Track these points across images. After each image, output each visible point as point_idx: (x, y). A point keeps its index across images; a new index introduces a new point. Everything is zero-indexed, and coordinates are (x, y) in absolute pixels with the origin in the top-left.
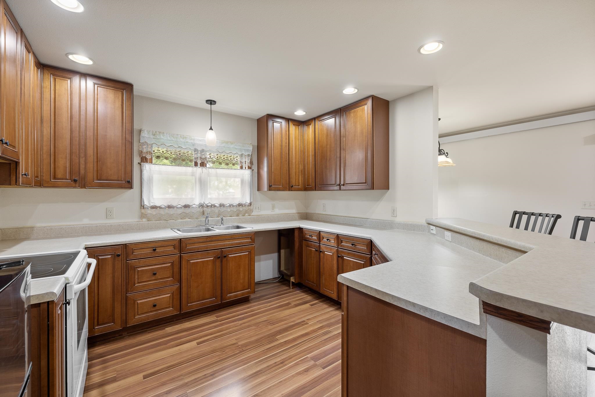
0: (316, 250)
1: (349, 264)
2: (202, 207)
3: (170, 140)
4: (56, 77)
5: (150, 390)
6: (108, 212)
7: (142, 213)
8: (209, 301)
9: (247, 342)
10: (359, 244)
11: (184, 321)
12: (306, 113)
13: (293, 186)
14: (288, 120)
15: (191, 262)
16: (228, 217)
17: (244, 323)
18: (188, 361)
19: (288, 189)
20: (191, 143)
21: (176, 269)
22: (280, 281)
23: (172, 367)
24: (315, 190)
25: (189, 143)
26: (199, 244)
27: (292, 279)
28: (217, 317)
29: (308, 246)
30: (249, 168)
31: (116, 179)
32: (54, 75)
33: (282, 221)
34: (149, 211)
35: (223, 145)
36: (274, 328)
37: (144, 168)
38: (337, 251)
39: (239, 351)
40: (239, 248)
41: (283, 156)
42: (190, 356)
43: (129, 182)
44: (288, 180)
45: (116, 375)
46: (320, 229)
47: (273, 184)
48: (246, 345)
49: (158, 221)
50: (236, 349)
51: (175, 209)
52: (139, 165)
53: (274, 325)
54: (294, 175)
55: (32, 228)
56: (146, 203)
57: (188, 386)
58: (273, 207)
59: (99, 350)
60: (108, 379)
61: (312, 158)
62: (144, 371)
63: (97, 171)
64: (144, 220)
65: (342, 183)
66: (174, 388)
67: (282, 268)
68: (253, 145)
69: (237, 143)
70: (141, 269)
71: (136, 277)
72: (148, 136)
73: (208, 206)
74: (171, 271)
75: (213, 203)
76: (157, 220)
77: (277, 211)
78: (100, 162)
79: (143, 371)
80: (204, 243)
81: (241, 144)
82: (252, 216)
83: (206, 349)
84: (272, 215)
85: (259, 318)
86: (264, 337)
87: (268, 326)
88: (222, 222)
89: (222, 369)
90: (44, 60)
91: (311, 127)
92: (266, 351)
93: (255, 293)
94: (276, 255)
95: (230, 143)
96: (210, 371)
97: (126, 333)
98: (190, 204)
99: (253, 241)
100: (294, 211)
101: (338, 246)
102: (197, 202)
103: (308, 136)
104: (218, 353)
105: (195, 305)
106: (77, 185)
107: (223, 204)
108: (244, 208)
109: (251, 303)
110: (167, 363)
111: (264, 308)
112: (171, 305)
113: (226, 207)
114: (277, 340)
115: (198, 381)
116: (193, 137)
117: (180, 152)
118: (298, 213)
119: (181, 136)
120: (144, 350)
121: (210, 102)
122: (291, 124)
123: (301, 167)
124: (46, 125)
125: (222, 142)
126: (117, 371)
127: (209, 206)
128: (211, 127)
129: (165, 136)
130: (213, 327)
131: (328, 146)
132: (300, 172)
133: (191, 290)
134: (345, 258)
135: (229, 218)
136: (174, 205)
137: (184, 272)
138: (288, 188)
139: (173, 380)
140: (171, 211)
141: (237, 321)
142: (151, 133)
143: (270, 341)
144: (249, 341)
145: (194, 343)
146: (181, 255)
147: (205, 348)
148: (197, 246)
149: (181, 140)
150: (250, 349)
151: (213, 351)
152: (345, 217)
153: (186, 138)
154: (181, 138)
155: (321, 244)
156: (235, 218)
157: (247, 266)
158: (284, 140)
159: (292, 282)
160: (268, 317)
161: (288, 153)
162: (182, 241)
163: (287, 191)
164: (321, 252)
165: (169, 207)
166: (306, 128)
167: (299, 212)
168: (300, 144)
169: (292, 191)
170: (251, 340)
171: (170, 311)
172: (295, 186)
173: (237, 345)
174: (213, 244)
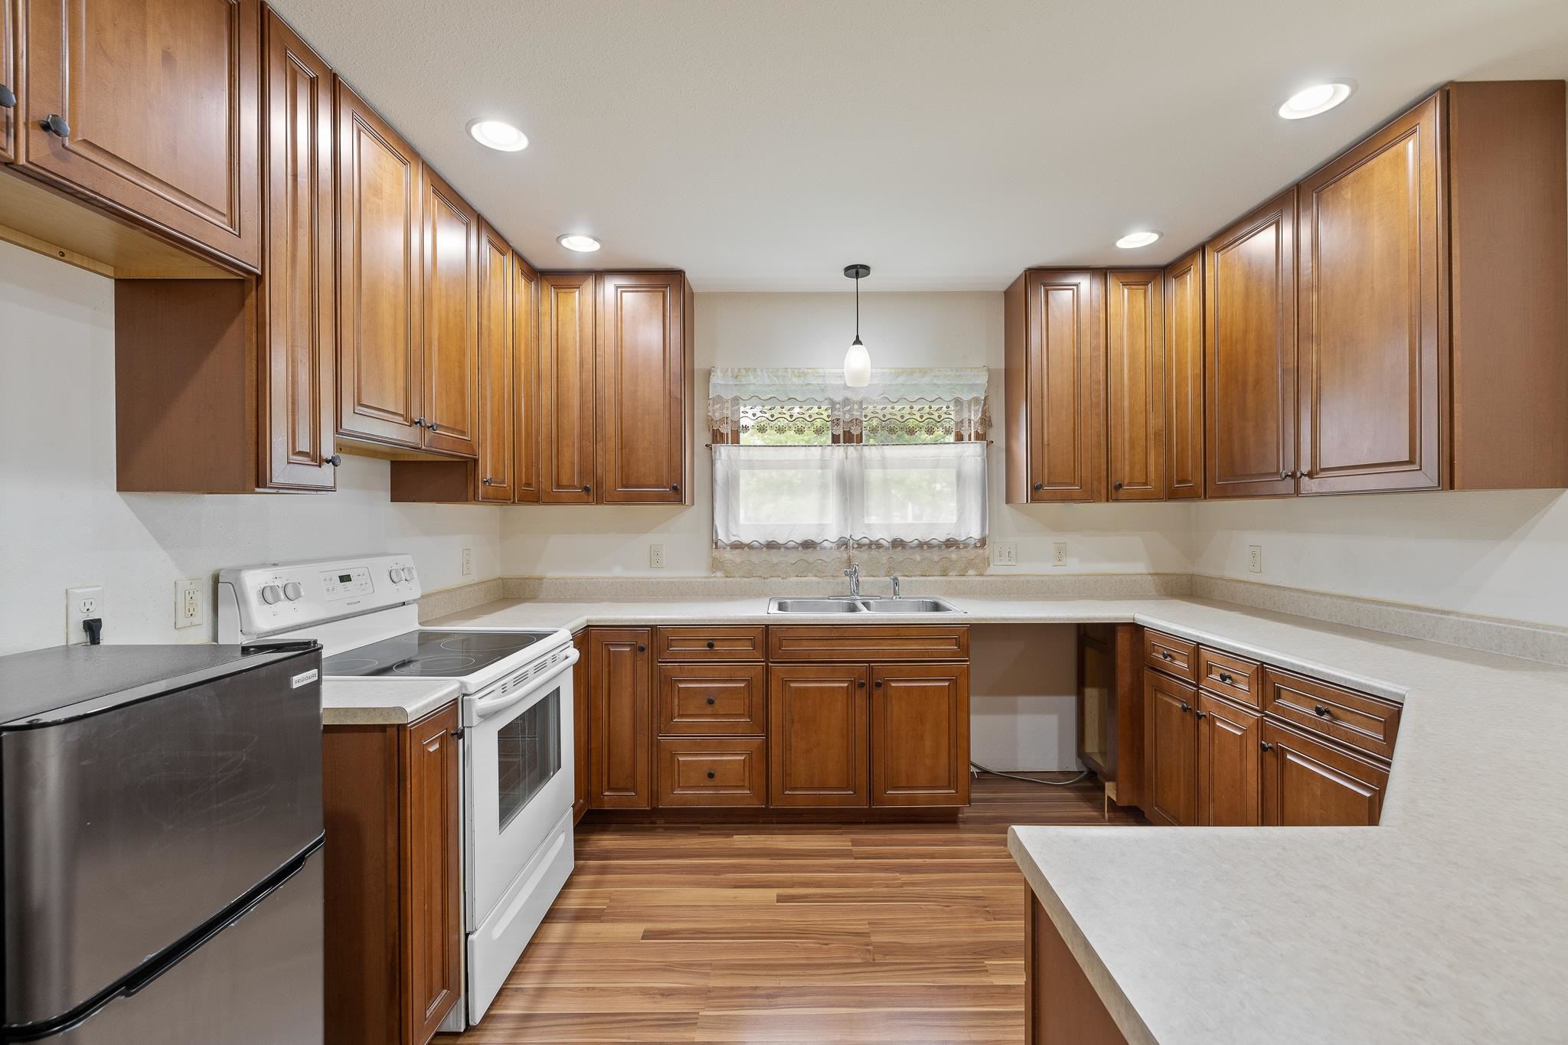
0: (1184, 709)
1: (1308, 784)
2: (846, 547)
3: (769, 386)
4: (559, 291)
5: (639, 970)
6: (652, 553)
7: (714, 559)
8: (836, 796)
9: (896, 943)
10: (1349, 713)
11: (780, 829)
12: (1161, 235)
13: (1120, 486)
14: (1101, 272)
15: (792, 685)
16: (915, 576)
17: (913, 884)
18: (738, 935)
19: (1104, 495)
20: (818, 384)
21: (758, 698)
22: (1081, 784)
23: (701, 936)
24: (1205, 498)
25: (813, 385)
26: (813, 642)
27: (1110, 790)
28: (855, 843)
29: (1159, 689)
30: (980, 437)
31: (653, 482)
32: (556, 287)
33: (1090, 597)
34: (728, 555)
35: (900, 380)
36: (990, 930)
37: (718, 457)
38: (1261, 724)
39: (862, 958)
40: (921, 665)
41: (1085, 392)
42: (749, 924)
43: (675, 489)
44: (1104, 467)
45: (605, 907)
46: (1198, 637)
47: (1046, 482)
48: (888, 950)
49: (745, 579)
50: (856, 951)
51: (783, 550)
52: (707, 450)
53: (995, 919)
54: (1127, 448)
55: (541, 579)
56: (721, 536)
57: (709, 998)
58: (1061, 554)
59: (607, 841)
60: (591, 909)
61: (1194, 386)
62: (651, 921)
63: (622, 467)
64: (719, 574)
65: (1305, 468)
66: (681, 989)
67: (1092, 747)
68: (988, 370)
69: (940, 371)
70: (684, 686)
71: (676, 701)
72: (723, 383)
73: (860, 546)
74: (747, 701)
75: (875, 536)
76: (744, 577)
77: (1074, 566)
78: (627, 450)
79: (651, 918)
80: (825, 642)
81: (952, 371)
82: (988, 579)
83: (788, 921)
84: (1054, 576)
85: (961, 882)
86: (950, 946)
87: (975, 917)
88: (895, 589)
89: (800, 992)
90: (540, 263)
91: (1191, 280)
92: (935, 990)
93: (969, 803)
94: (1070, 702)
95: (920, 372)
96: (769, 983)
97: (663, 821)
98: (818, 540)
99: (965, 650)
100: (1140, 567)
101: (1264, 708)
102: (832, 535)
103: (1181, 312)
104: (810, 944)
105: (801, 797)
106: (591, 500)
107: (902, 541)
108: (963, 553)
109: (958, 830)
110: (698, 921)
111: (988, 857)
112: (747, 784)
113: (911, 548)
114: (984, 971)
115: (732, 997)
116: (821, 371)
117: (810, 411)
118: (1156, 574)
119: (793, 372)
120: (674, 871)
121: (854, 271)
122: (1112, 283)
123: (1156, 422)
124: (545, 386)
125: (890, 373)
126: (612, 900)
127: (864, 545)
128: (857, 336)
129: (758, 376)
130: (832, 866)
131: (1252, 336)
132: (1152, 437)
133: (793, 757)
134: (1289, 757)
135: (918, 578)
136: (781, 541)
137: (775, 707)
138: (1104, 491)
139: (689, 967)
140: (775, 557)
141: (897, 872)
142: (730, 374)
143: (961, 965)
144: (902, 940)
145: (772, 893)
146: (767, 665)
147: (790, 917)
148: (805, 646)
149: (795, 380)
150: (894, 967)
151: (802, 933)
152: (1340, 597)
153: (805, 374)
154: (795, 376)
155: (1202, 689)
156: (936, 581)
157: (945, 723)
158: (1086, 339)
159: (1108, 797)
160: (986, 889)
161: (1102, 378)
162: (772, 631)
163: (1101, 501)
164: (1199, 717)
165: (771, 546)
166: (1173, 285)
167: (1160, 571)
168: (1149, 344)
169: (1117, 500)
170: (911, 941)
171: (742, 796)
172: (1129, 484)
173: (865, 940)
174: (848, 647)
